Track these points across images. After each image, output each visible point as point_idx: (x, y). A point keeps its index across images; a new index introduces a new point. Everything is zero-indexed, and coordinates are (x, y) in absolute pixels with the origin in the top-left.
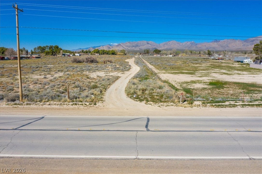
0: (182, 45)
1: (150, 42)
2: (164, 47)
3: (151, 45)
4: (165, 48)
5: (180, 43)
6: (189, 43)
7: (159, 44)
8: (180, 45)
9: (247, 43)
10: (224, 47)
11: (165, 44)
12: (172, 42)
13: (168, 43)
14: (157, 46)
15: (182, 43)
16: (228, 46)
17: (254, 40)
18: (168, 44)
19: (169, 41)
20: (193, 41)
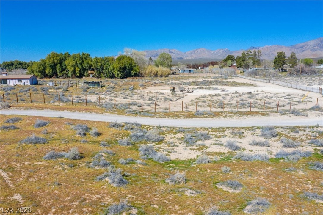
0: (213, 53)
1: (173, 51)
2: (191, 56)
3: (174, 54)
4: (193, 57)
5: (211, 51)
6: (222, 51)
7: (185, 53)
8: (211, 53)
9: (295, 49)
10: (269, 55)
11: (192, 53)
12: (201, 49)
13: (196, 51)
14: (182, 55)
15: (213, 51)
16: (273, 54)
17: (303, 46)
18: (195, 53)
19: (197, 49)
20: (226, 49)
